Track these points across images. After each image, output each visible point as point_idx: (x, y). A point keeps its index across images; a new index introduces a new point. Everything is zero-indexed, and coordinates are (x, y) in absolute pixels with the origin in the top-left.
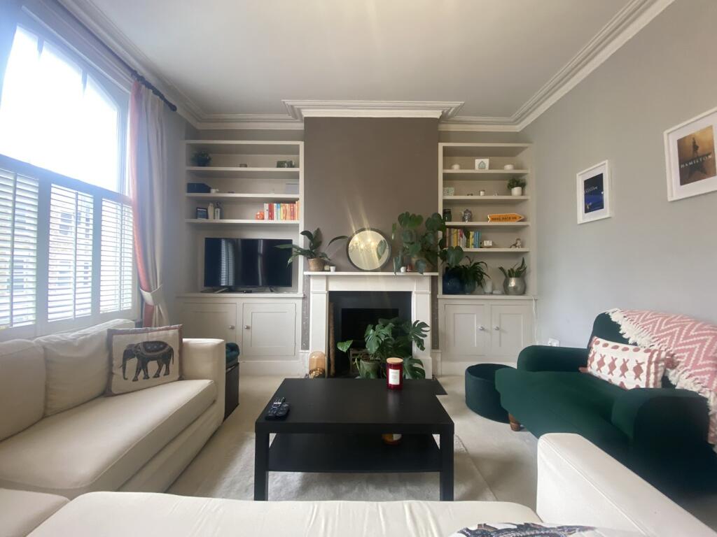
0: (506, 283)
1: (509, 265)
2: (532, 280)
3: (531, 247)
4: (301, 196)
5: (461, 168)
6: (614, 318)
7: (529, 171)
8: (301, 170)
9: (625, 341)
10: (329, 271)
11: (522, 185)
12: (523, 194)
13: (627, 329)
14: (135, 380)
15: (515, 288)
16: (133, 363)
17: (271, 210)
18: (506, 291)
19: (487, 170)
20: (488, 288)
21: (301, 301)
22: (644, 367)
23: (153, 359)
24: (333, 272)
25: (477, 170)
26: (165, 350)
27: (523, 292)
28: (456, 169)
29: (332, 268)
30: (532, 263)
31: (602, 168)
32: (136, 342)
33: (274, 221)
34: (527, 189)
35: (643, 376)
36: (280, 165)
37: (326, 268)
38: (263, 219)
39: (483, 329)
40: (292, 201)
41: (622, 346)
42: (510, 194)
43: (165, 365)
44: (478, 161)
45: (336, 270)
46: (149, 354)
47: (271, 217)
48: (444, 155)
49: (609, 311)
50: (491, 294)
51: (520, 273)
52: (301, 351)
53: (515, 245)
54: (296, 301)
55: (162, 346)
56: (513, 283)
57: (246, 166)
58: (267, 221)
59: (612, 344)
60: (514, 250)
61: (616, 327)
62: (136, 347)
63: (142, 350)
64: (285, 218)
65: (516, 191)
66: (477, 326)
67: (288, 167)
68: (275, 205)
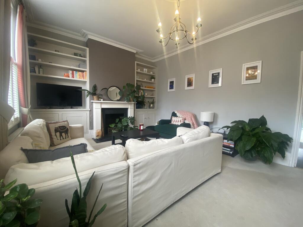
0: (150, 105)
1: (151, 100)
2: (156, 105)
3: (156, 96)
4: (88, 70)
5: (140, 71)
6: (175, 112)
7: (156, 75)
8: (87, 59)
9: (178, 117)
10: (101, 100)
11: (154, 78)
12: (154, 81)
13: (178, 114)
14: (61, 140)
15: (152, 107)
16: (58, 134)
17: (73, 74)
18: (150, 107)
19: (146, 73)
20: (146, 107)
21: (89, 112)
22: (181, 120)
23: (63, 132)
24: (102, 101)
25: (144, 72)
26: (66, 129)
27: (153, 108)
28: (139, 71)
29: (102, 100)
30: (156, 100)
31: (174, 80)
32: (56, 127)
33: (75, 79)
34: (155, 80)
35: (181, 122)
36: (75, 54)
37: (100, 99)
38: (69, 77)
39: (145, 118)
40: (83, 71)
41: (177, 117)
42: (151, 81)
43: (67, 135)
44: (144, 69)
45: (103, 100)
46: (62, 131)
47: (73, 77)
48: (137, 65)
49: (175, 111)
50: (146, 108)
51: (153, 103)
52: (89, 130)
53: (152, 95)
54: (87, 112)
55: (65, 128)
56: (151, 106)
57: (58, 52)
58: (71, 78)
59: (176, 117)
60: (152, 96)
61: (176, 114)
62: (57, 128)
63: (59, 129)
64: (79, 78)
65: (153, 80)
66: (144, 118)
67: (79, 56)
68: (75, 72)
